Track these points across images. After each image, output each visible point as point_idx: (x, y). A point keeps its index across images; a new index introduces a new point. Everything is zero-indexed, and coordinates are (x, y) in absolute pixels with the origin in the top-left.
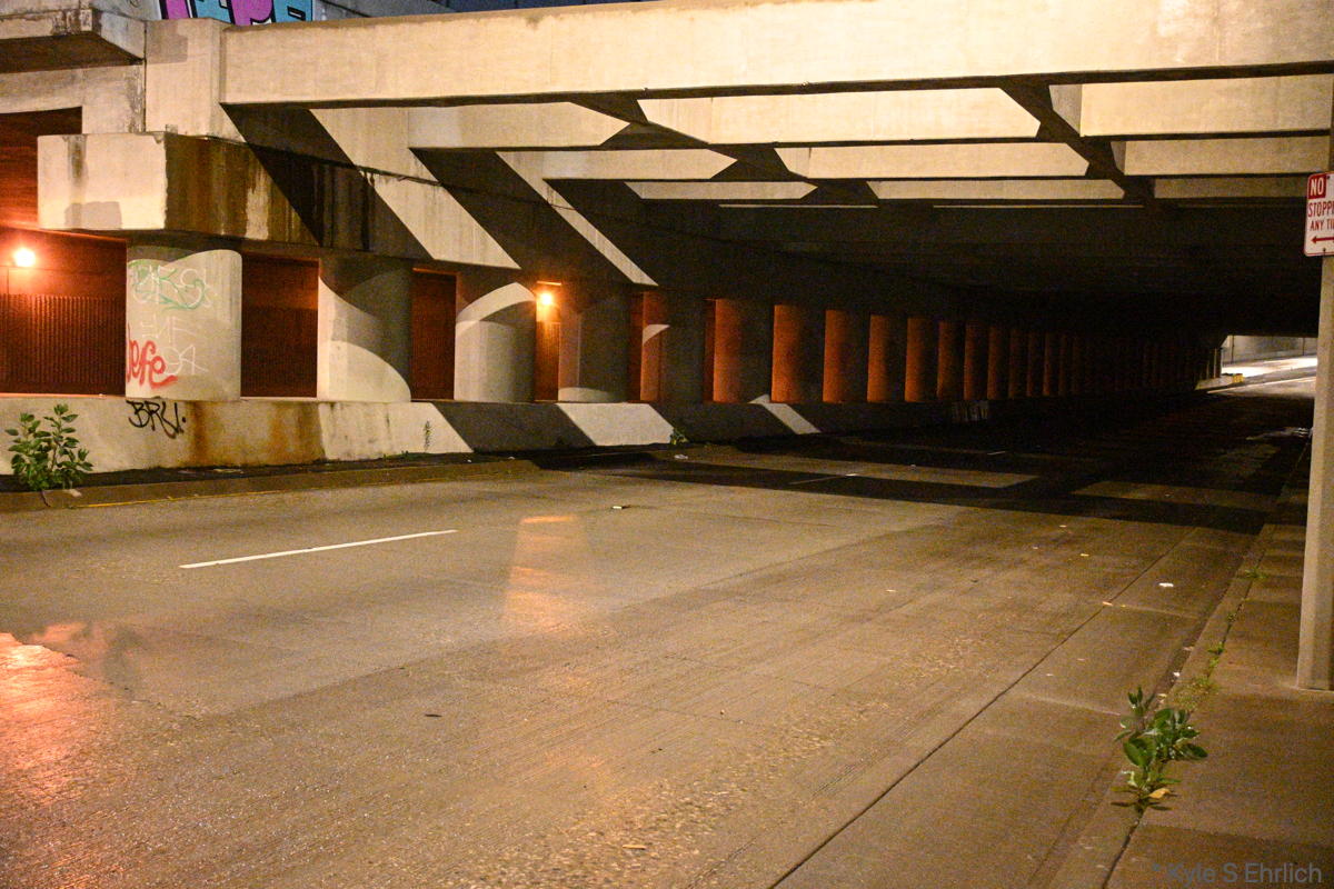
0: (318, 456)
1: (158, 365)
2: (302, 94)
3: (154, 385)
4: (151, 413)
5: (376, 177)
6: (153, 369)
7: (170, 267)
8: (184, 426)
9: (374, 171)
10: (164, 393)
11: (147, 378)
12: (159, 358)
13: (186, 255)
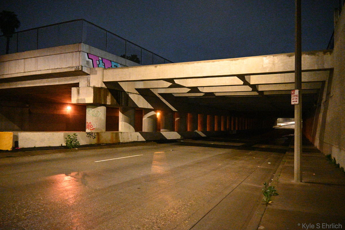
0: (119, 142)
1: (91, 126)
2: (117, 80)
3: (91, 130)
4: (90, 135)
5: (129, 93)
6: (90, 127)
7: (94, 109)
8: (96, 137)
9: (129, 92)
10: (92, 131)
11: (89, 129)
12: (92, 125)
13: (97, 107)
